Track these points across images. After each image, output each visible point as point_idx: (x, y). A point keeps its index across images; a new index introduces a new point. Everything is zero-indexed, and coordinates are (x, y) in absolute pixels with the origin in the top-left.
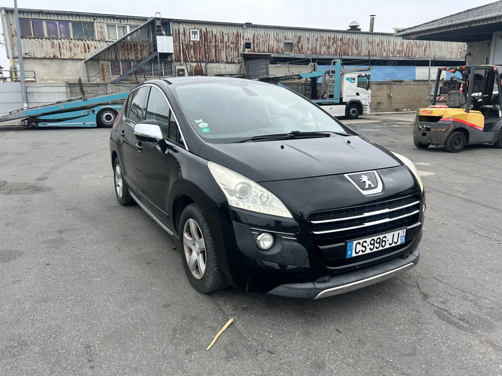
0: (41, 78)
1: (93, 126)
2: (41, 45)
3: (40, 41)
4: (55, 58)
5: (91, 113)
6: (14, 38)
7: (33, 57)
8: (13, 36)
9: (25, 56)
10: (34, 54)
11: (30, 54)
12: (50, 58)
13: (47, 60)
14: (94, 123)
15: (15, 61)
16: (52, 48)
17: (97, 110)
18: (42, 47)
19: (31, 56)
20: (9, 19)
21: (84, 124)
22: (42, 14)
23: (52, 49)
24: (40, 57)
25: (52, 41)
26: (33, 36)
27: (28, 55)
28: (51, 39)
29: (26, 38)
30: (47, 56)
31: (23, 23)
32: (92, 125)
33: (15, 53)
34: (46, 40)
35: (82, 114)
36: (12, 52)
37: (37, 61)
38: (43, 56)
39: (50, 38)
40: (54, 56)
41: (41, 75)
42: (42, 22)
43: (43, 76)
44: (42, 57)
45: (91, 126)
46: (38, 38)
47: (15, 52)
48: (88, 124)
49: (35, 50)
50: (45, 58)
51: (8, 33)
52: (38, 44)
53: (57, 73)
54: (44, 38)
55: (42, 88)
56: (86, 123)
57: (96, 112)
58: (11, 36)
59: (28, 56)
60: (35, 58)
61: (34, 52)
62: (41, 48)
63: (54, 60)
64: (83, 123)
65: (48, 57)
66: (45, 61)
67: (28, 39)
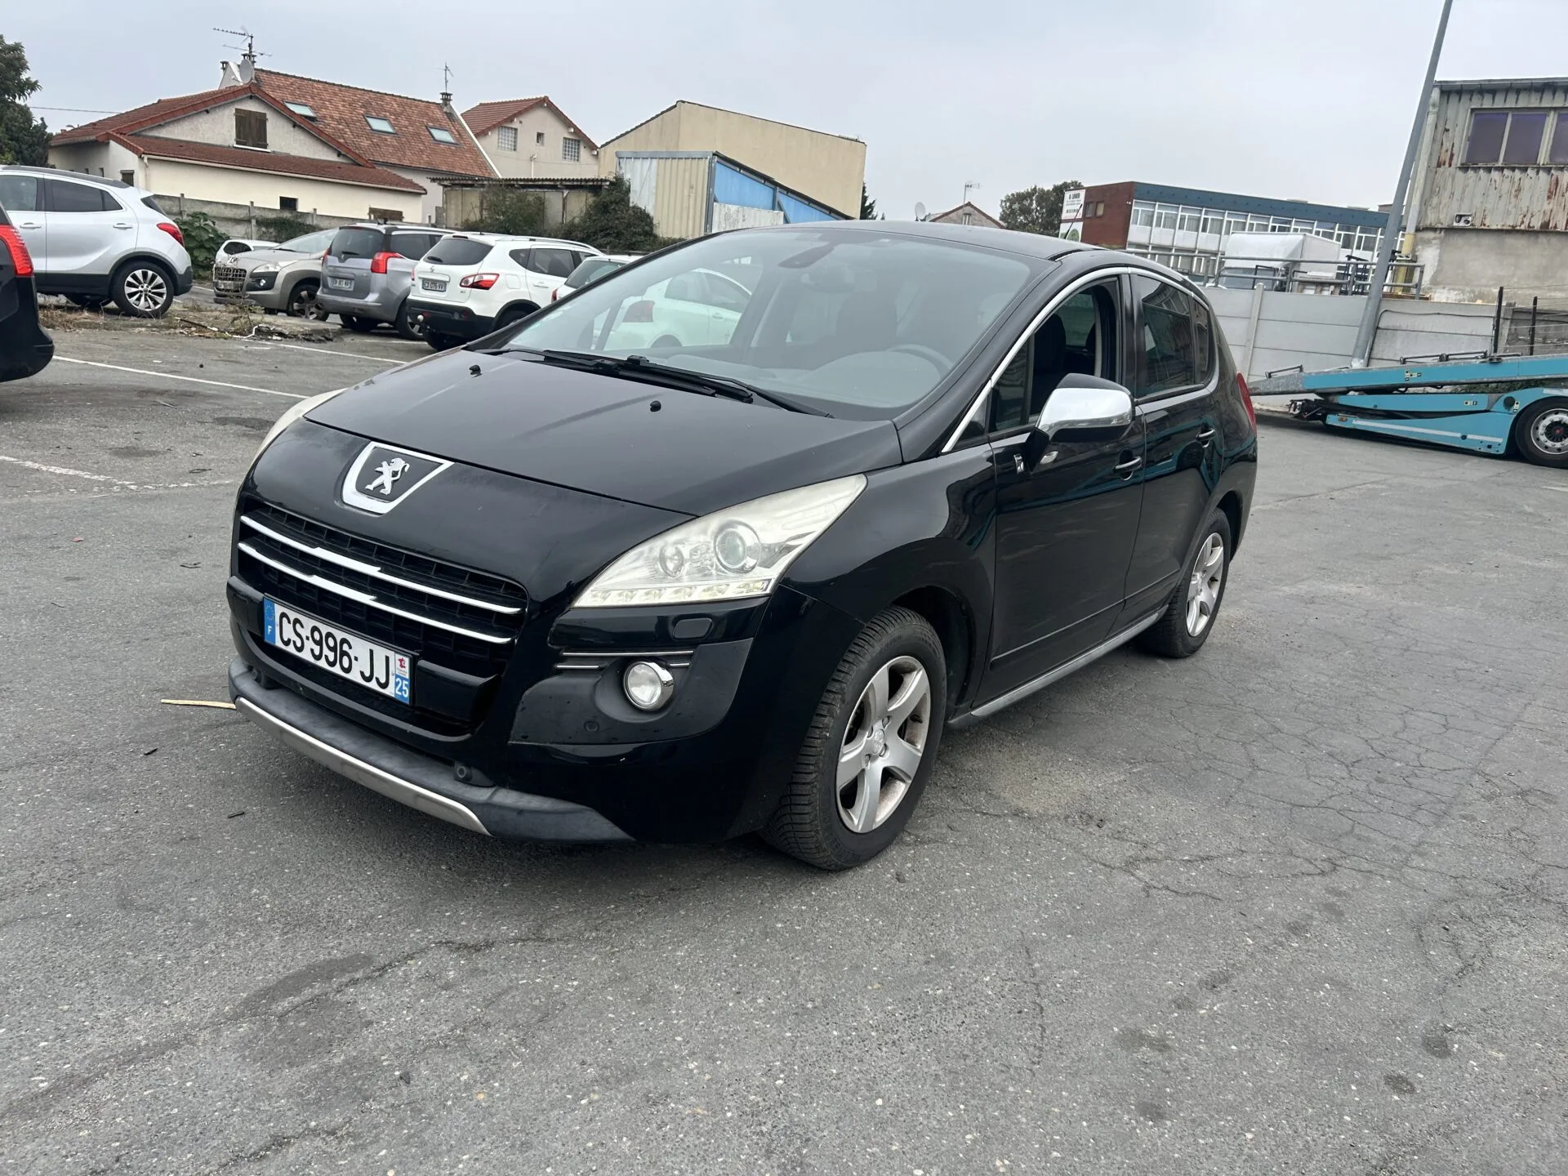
0: (1480, 292)
1: (1492, 451)
2: (1516, 187)
3: (1517, 179)
4: (1546, 230)
5: (1500, 406)
6: (1441, 169)
7: (1478, 225)
8: (1439, 165)
9: (1455, 224)
10: (1485, 217)
11: (1470, 219)
12: (1530, 232)
13: (1519, 236)
14: (1500, 440)
15: (1422, 239)
16: (1549, 198)
17: (1524, 399)
18: (1516, 196)
19: (1472, 225)
20: (1446, 113)
21: (1464, 437)
22: (1551, 93)
23: (1546, 202)
24: (1499, 227)
25: (1554, 178)
26: (1500, 164)
27: (1463, 219)
28: (1553, 171)
29: (1476, 169)
30: (1523, 222)
31: (1485, 125)
32: (1490, 447)
33: (1429, 215)
34: (1538, 173)
35: (1470, 406)
36: (1420, 212)
37: (1487, 240)
38: (1510, 222)
39: (1551, 168)
40: (1545, 225)
41: (1484, 281)
42: (1546, 116)
43: (1486, 286)
44: (1505, 228)
45: (1484, 450)
46: (1513, 169)
47: (1429, 212)
48: (1476, 439)
49: (1489, 206)
50: (1513, 231)
51: (1427, 157)
52: (1506, 185)
53: (1537, 278)
54: (1533, 168)
55: (1424, 317)
56: (1469, 437)
57: (1517, 407)
58: (1434, 163)
59: (1462, 224)
60: (1482, 230)
61: (1486, 212)
62: (1513, 200)
63: (1542, 239)
64: (1459, 435)
65: (1523, 227)
66: (1510, 240)
67: (1481, 171)
